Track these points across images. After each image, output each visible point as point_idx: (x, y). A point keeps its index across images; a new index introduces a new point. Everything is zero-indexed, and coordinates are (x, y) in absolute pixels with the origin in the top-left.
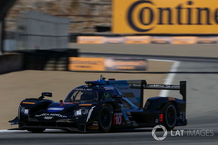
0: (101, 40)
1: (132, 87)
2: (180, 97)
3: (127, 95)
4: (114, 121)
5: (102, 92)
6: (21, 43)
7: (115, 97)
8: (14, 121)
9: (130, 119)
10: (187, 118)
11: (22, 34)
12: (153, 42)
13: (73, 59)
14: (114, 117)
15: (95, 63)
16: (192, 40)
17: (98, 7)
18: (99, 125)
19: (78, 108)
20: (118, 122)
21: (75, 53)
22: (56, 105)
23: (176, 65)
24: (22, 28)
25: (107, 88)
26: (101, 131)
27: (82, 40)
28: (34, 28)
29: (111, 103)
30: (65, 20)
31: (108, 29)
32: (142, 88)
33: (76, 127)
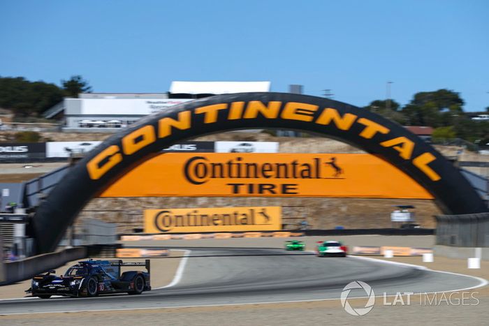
0: (137, 238)
1: (113, 265)
2: (146, 271)
3: (108, 271)
4: (99, 288)
5: (90, 269)
6: (85, 242)
7: (99, 272)
8: (29, 291)
9: (110, 287)
10: (151, 285)
11: (86, 235)
12: (172, 239)
13: (120, 250)
14: (98, 285)
15: (133, 252)
16: (198, 236)
17: (134, 217)
18: (88, 292)
19: (72, 280)
20: (102, 289)
21: (120, 246)
22: (58, 279)
23: (188, 252)
24: (84, 231)
25: (94, 266)
26: (89, 295)
27: (125, 238)
28: (94, 230)
29: (96, 275)
30: (112, 225)
31: (141, 230)
32: (119, 266)
33: (72, 293)
